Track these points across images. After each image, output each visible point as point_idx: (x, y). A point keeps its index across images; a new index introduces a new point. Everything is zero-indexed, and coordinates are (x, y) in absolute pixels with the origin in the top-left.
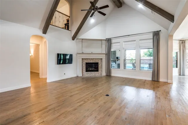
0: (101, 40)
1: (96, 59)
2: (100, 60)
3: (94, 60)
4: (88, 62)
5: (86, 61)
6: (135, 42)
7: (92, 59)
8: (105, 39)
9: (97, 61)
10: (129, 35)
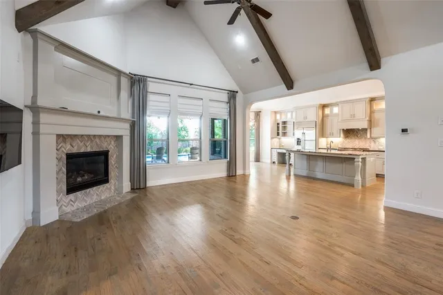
0: (119, 73)
1: (103, 138)
2: (113, 143)
3: (97, 140)
4: (75, 150)
5: (68, 148)
6: (200, 102)
7: (89, 136)
8: (128, 73)
9: (104, 146)
10: (191, 84)
